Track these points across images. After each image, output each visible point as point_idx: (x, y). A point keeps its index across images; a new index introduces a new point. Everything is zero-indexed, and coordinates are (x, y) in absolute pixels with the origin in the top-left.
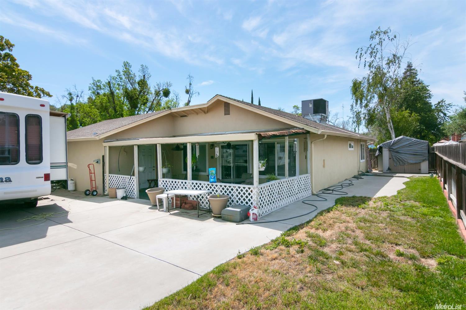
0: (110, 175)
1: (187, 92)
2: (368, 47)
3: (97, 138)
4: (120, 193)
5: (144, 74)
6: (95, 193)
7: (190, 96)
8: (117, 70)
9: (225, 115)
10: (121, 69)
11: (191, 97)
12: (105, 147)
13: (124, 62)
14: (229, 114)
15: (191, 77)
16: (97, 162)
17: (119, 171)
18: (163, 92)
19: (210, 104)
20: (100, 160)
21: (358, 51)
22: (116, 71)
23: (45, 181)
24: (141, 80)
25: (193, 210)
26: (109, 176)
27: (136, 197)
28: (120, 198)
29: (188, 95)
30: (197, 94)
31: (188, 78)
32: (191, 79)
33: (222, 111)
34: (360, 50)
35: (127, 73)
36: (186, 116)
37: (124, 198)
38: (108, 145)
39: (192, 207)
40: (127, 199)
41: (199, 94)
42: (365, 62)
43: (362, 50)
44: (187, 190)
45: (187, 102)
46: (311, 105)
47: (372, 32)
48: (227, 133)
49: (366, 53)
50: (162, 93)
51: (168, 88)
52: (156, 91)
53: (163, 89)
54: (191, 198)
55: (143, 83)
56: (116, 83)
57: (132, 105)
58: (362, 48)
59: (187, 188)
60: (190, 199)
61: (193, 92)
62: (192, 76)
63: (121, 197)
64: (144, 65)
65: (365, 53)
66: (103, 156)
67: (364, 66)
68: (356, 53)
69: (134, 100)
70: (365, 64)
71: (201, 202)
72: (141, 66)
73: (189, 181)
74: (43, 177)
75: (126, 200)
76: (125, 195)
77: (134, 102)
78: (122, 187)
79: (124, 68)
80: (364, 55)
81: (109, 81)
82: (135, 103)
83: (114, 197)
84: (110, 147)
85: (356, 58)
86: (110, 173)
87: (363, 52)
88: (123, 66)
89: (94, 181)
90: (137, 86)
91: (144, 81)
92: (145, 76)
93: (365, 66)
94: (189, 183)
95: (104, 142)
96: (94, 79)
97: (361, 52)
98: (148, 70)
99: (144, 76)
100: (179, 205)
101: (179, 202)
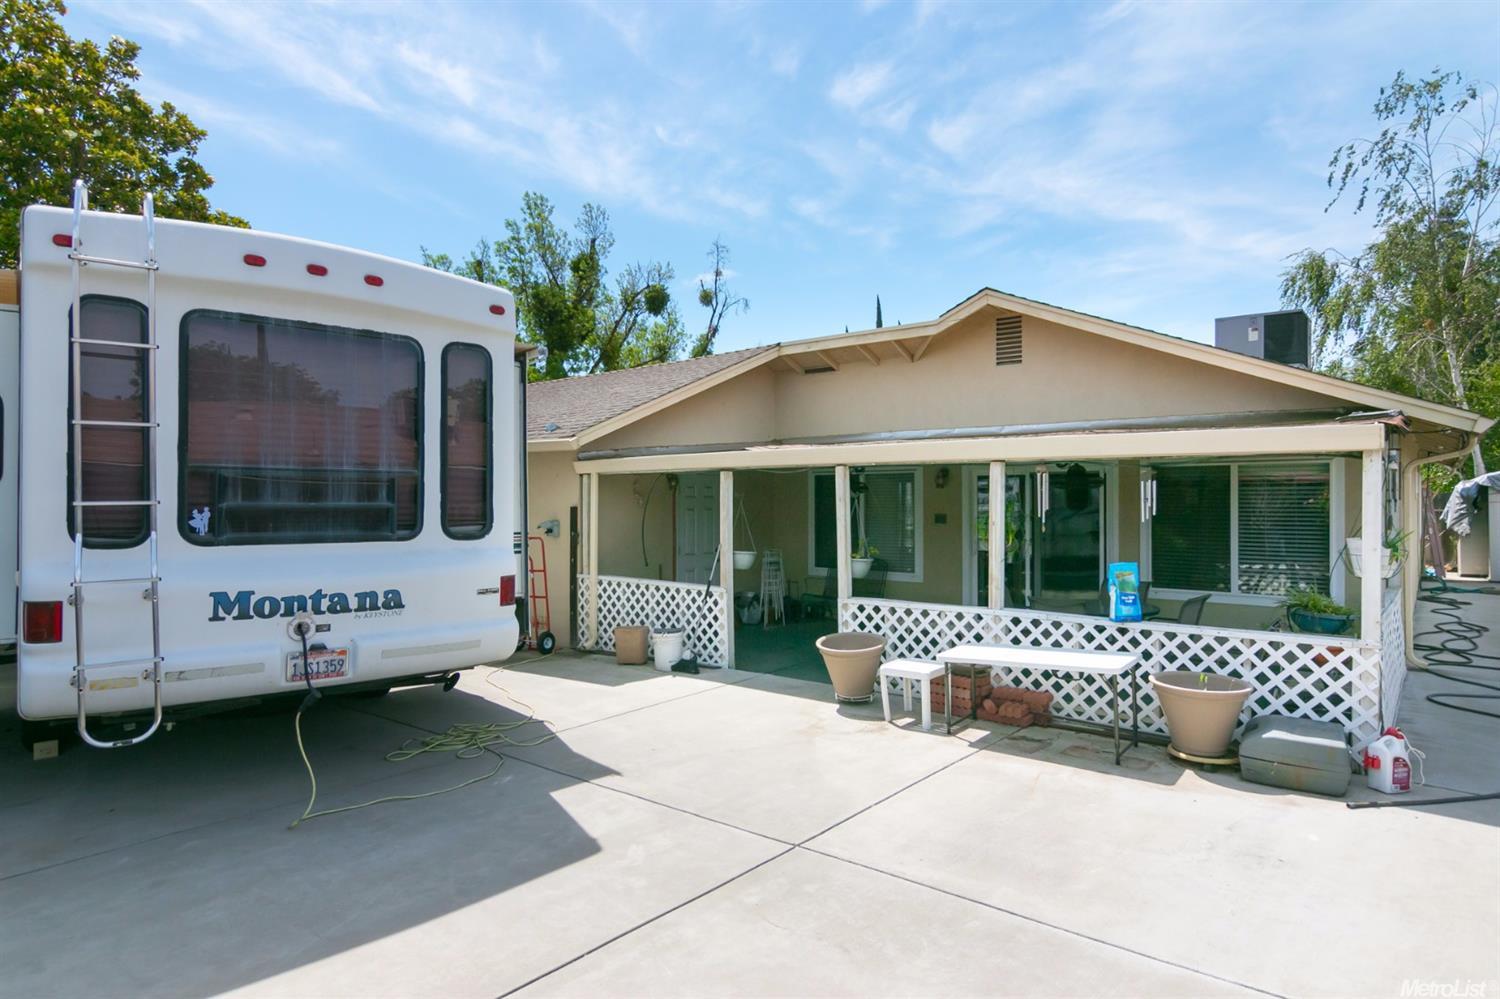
0: (605, 579)
1: (707, 299)
2: (1375, 140)
3: (573, 444)
4: (667, 649)
5: (591, 236)
6: (548, 644)
7: (714, 311)
8: (511, 219)
9: (998, 364)
10: (522, 220)
11: (720, 315)
12: (581, 475)
13: (527, 195)
14: (1021, 361)
15: (720, 249)
16: (549, 531)
17: (647, 565)
18: (645, 297)
19: (951, 323)
20: (556, 522)
21: (1336, 159)
22: (508, 225)
23: (502, 604)
24: (583, 254)
25: (1036, 728)
26: (600, 583)
27: (724, 663)
28: (668, 666)
29: (709, 310)
30: (742, 304)
31: (712, 253)
32: (722, 255)
33: (986, 349)
34: (1344, 153)
35: (541, 233)
36: (832, 369)
37: (686, 667)
38: (595, 468)
39: (1031, 716)
40: (700, 669)
41: (747, 305)
42: (1364, 193)
43: (1354, 153)
44: (988, 645)
45: (705, 331)
46: (1256, 333)
47: (1382, 92)
48: (1007, 429)
49: (1365, 163)
50: (641, 298)
51: (662, 283)
52: (624, 293)
53: (648, 286)
54: (1007, 680)
55: (587, 267)
56: (506, 266)
57: (555, 338)
58: (1351, 148)
59: (987, 637)
60: (1003, 683)
61: (728, 301)
62: (724, 247)
63: (673, 664)
64: (594, 205)
65: (1361, 163)
66: (574, 511)
67: (1358, 204)
68: (1332, 163)
69: (562, 321)
70: (1362, 201)
71: (1058, 697)
72: (585, 207)
73: (998, 613)
74: (495, 592)
75: (699, 675)
76: (687, 655)
77: (562, 330)
78: (668, 626)
79: (527, 216)
80: (1361, 168)
81: (479, 258)
82: (566, 331)
83: (637, 662)
84: (602, 478)
85: (1330, 181)
86: (601, 571)
87: (1357, 160)
88: (522, 210)
89: (544, 600)
90: (567, 276)
91: (592, 259)
92: (597, 242)
93: (1359, 208)
94: (997, 619)
95: (580, 460)
96: (427, 252)
97: (1349, 161)
98: (606, 221)
99: (593, 241)
100: (969, 705)
101: (967, 695)
